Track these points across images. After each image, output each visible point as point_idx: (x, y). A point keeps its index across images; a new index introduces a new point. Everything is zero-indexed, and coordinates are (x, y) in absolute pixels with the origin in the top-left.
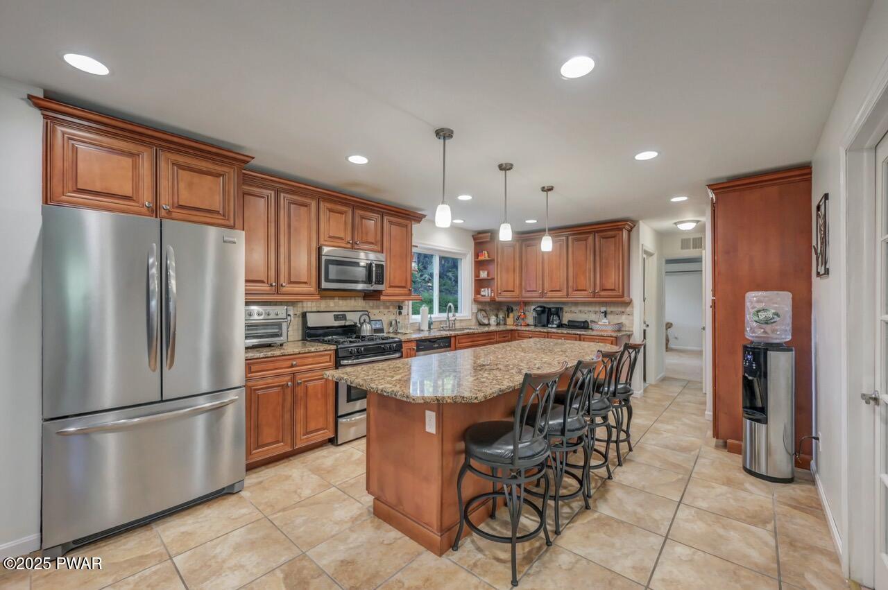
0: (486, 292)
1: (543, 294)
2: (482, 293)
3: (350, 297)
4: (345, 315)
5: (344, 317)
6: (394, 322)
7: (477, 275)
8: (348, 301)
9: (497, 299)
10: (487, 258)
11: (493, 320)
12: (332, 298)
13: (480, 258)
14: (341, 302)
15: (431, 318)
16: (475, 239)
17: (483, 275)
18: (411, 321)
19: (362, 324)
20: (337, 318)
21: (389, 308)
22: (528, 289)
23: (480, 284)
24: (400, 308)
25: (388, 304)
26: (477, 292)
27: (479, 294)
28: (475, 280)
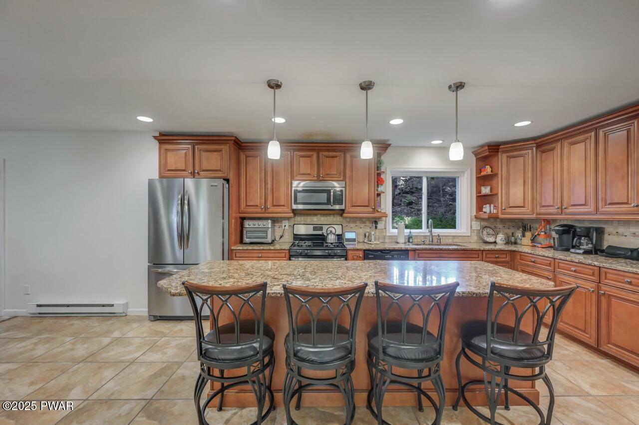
0: (487, 208)
1: (562, 210)
2: (484, 210)
3: (330, 215)
4: (322, 227)
5: (321, 229)
6: (367, 235)
7: (479, 191)
8: (328, 217)
9: (501, 216)
10: (490, 173)
11: (500, 238)
12: (316, 215)
13: (483, 174)
14: (322, 218)
15: (410, 232)
16: (476, 155)
17: (486, 190)
18: (388, 234)
19: (328, 234)
20: (315, 229)
21: (365, 223)
22: (543, 204)
23: (482, 200)
24: (376, 222)
25: (364, 220)
26: (480, 208)
27: (482, 211)
28: (477, 196)
